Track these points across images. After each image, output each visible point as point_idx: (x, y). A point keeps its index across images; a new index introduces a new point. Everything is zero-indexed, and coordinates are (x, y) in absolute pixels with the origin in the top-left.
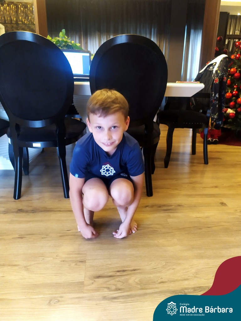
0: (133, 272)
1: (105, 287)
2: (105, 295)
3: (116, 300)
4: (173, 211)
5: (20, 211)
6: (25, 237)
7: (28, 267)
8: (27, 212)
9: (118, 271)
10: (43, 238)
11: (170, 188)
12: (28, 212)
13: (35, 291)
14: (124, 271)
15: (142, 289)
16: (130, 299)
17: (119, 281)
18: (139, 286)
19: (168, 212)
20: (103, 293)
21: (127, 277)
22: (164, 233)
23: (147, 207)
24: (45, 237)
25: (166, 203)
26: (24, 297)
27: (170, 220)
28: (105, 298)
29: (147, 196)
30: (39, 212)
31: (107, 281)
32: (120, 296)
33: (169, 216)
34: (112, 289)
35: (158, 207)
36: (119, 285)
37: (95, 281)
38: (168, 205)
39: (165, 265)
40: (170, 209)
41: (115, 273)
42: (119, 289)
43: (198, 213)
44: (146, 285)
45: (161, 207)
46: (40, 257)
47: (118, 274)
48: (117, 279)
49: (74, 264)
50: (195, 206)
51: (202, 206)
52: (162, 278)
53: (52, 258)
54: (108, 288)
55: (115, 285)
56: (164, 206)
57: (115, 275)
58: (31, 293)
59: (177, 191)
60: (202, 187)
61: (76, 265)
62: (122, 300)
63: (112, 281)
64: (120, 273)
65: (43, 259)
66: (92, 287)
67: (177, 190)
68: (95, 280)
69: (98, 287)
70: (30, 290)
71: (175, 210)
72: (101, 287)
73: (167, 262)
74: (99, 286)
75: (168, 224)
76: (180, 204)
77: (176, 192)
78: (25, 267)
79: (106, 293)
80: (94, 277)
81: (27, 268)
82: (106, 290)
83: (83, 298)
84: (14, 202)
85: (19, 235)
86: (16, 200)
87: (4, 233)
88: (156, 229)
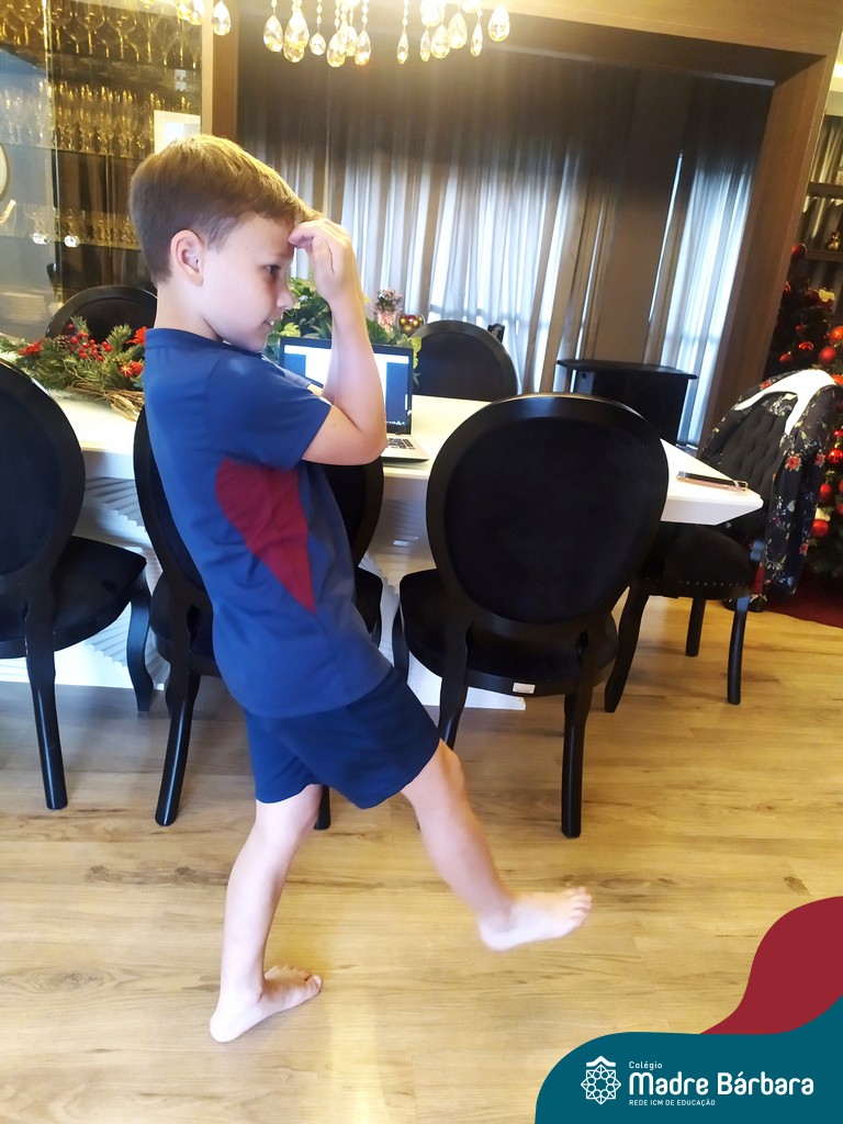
4: (645, 906)
5: (183, 876)
7: (253, 1107)
8: (205, 880)
11: (630, 805)
19: (633, 910)
22: (629, 994)
25: (625, 871)
27: (642, 943)
29: (562, 834)
33: (638, 925)
35: (601, 885)
38: (629, 877)
40: (639, 896)
43: (723, 916)
45: (611, 884)
46: (280, 1071)
49: (382, 1100)
50: (711, 888)
51: (732, 888)
56: (619, 880)
59: (653, 817)
60: (726, 807)
61: (389, 1103)
65: (290, 1076)
67: (654, 814)
71: (655, 901)
75: (639, 957)
76: (666, 878)
77: (650, 821)
78: (243, 1105)
81: (249, 1111)
84: (161, 837)
85: (201, 979)
86: (164, 829)
87: (153, 966)
88: (604, 977)
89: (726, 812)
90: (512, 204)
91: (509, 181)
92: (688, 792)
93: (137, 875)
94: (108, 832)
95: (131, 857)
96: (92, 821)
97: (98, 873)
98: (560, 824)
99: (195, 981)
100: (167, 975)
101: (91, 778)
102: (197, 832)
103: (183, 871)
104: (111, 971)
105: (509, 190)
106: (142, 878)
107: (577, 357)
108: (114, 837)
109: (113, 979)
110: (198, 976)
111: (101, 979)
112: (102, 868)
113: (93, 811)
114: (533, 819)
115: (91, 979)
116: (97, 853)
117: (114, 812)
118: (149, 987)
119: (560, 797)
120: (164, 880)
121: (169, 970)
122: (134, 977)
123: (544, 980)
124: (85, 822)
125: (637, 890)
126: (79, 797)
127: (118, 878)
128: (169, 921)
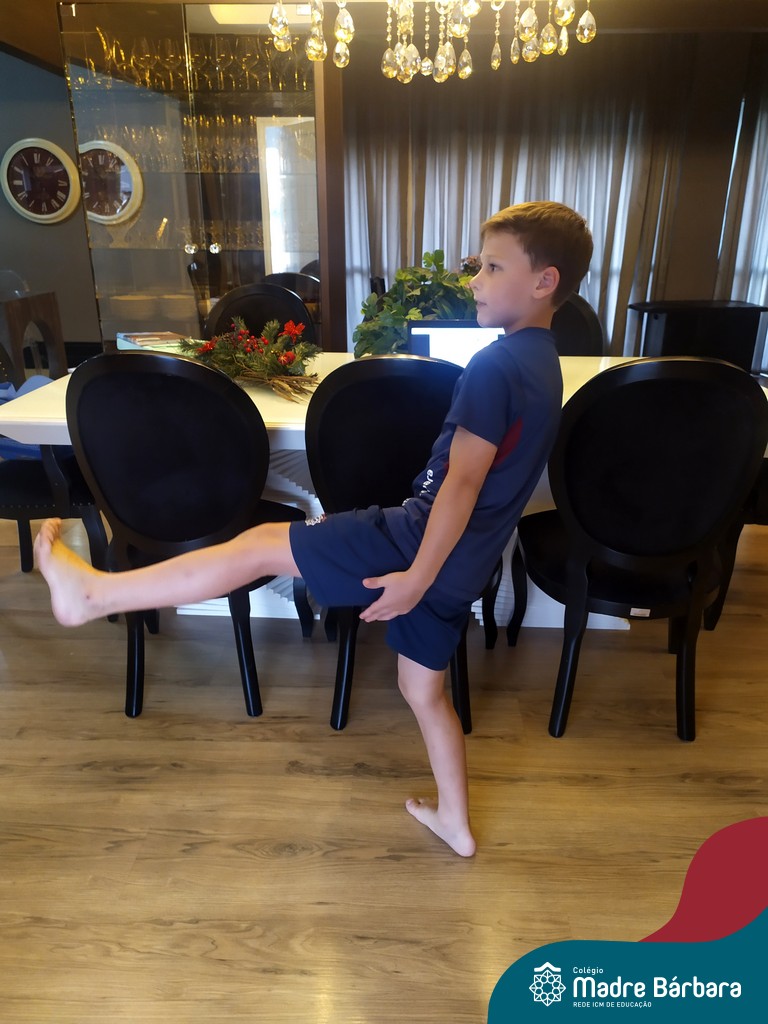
4: (760, 799)
5: (361, 769)
6: (404, 857)
7: (445, 951)
8: (378, 773)
11: (736, 713)
12: (384, 776)
23: (687, 781)
24: (452, 860)
25: (738, 769)
29: (678, 739)
30: (410, 777)
35: (717, 782)
38: (743, 775)
40: (754, 791)
45: (726, 781)
46: (462, 923)
53: (491, 929)
56: (733, 777)
59: (760, 723)
65: (471, 929)
67: (760, 720)
77: (757, 727)
78: (436, 948)
81: (442, 953)
84: (337, 738)
85: (388, 850)
86: (338, 732)
87: (349, 840)
90: (580, 165)
91: (577, 144)
93: (325, 768)
94: (297, 734)
95: (317, 754)
96: (284, 726)
97: (295, 767)
98: (676, 729)
99: (383, 852)
100: (361, 847)
101: (276, 691)
102: (366, 735)
103: (360, 766)
104: (317, 843)
105: (576, 152)
106: (331, 770)
107: (648, 300)
108: (302, 738)
109: (321, 849)
110: (386, 848)
111: (311, 849)
112: (297, 762)
113: (282, 718)
114: (649, 725)
115: (303, 849)
116: (291, 751)
117: (299, 719)
118: (349, 855)
119: (675, 706)
120: (347, 772)
121: (360, 843)
122: (335, 848)
123: (674, 860)
124: (278, 726)
125: (750, 786)
126: (270, 706)
127: (310, 770)
128: (355, 805)
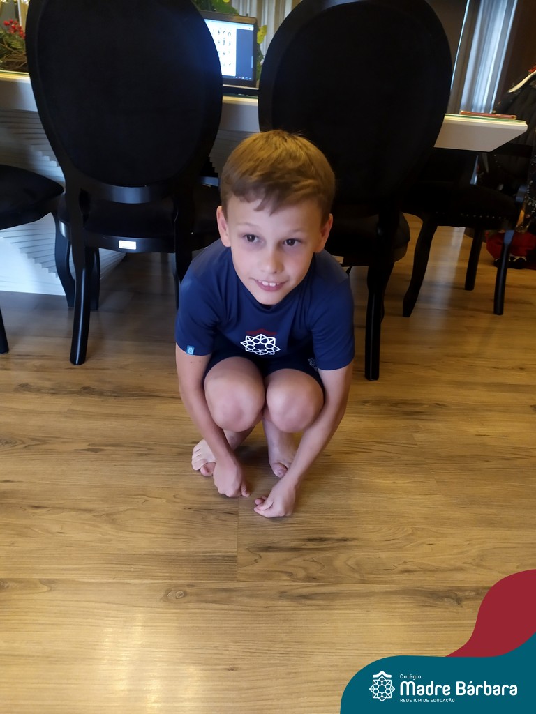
0: (343, 544)
1: (282, 572)
2: (283, 589)
3: (308, 602)
4: (424, 417)
5: (86, 390)
6: (103, 450)
7: (115, 517)
8: (101, 393)
9: (310, 540)
10: (141, 455)
11: (417, 365)
12: (105, 396)
13: (132, 570)
14: (322, 540)
15: (363, 582)
16: (337, 602)
17: (314, 561)
18: (357, 576)
19: (414, 419)
20: (281, 584)
21: (329, 554)
22: (406, 464)
23: (367, 404)
24: (146, 452)
25: (410, 399)
26: (111, 581)
27: (419, 437)
28: (283, 595)
29: (365, 378)
30: (128, 397)
31: (287, 560)
32: (316, 594)
33: (417, 427)
34: (299, 577)
35: (391, 406)
36: (314, 570)
37: (260, 557)
38: (414, 402)
39: (412, 534)
40: (419, 412)
41: (303, 543)
42: (314, 579)
43: (483, 425)
44: (371, 574)
45: (399, 405)
46: (139, 497)
47: (310, 545)
48: (308, 557)
49: (213, 517)
50: (474, 410)
51: (491, 411)
52: (405, 562)
53: (165, 501)
54: (290, 574)
55: (305, 569)
56: (405, 403)
57: (303, 547)
58: (125, 571)
59: (434, 371)
60: (488, 367)
61: (217, 519)
62: (321, 602)
63: (297, 561)
64: (314, 543)
65: (146, 501)
66: (256, 568)
67: (434, 369)
68: (261, 554)
69: (268, 571)
70: (124, 566)
71: (430, 415)
72: (276, 571)
73: (416, 529)
74: (270, 569)
75: (416, 445)
76: (440, 403)
77: (430, 374)
78: (108, 515)
79: (286, 583)
80: (258, 548)
81: (111, 518)
82: (285, 578)
83: (238, 591)
84: (72, 371)
85: (89, 445)
86: (75, 366)
87: (55, 437)
88: (389, 455)
89: (488, 369)
92: (461, 359)
93: (52, 389)
94: (36, 367)
95: (49, 380)
96: (25, 361)
97: (24, 387)
98: (364, 373)
99: (85, 446)
100: (64, 442)
102: (100, 369)
104: (23, 439)
106: (55, 391)
108: (39, 369)
109: (23, 443)
110: (88, 444)
111: (15, 443)
112: (27, 385)
113: (26, 356)
115: (7, 443)
116: (26, 377)
117: (42, 357)
118: (50, 448)
119: (364, 359)
120: (72, 392)
121: (65, 440)
122: (39, 443)
123: (344, 455)
124: (21, 361)
125: (418, 409)
126: (17, 348)
127: (38, 391)
128: (71, 414)
